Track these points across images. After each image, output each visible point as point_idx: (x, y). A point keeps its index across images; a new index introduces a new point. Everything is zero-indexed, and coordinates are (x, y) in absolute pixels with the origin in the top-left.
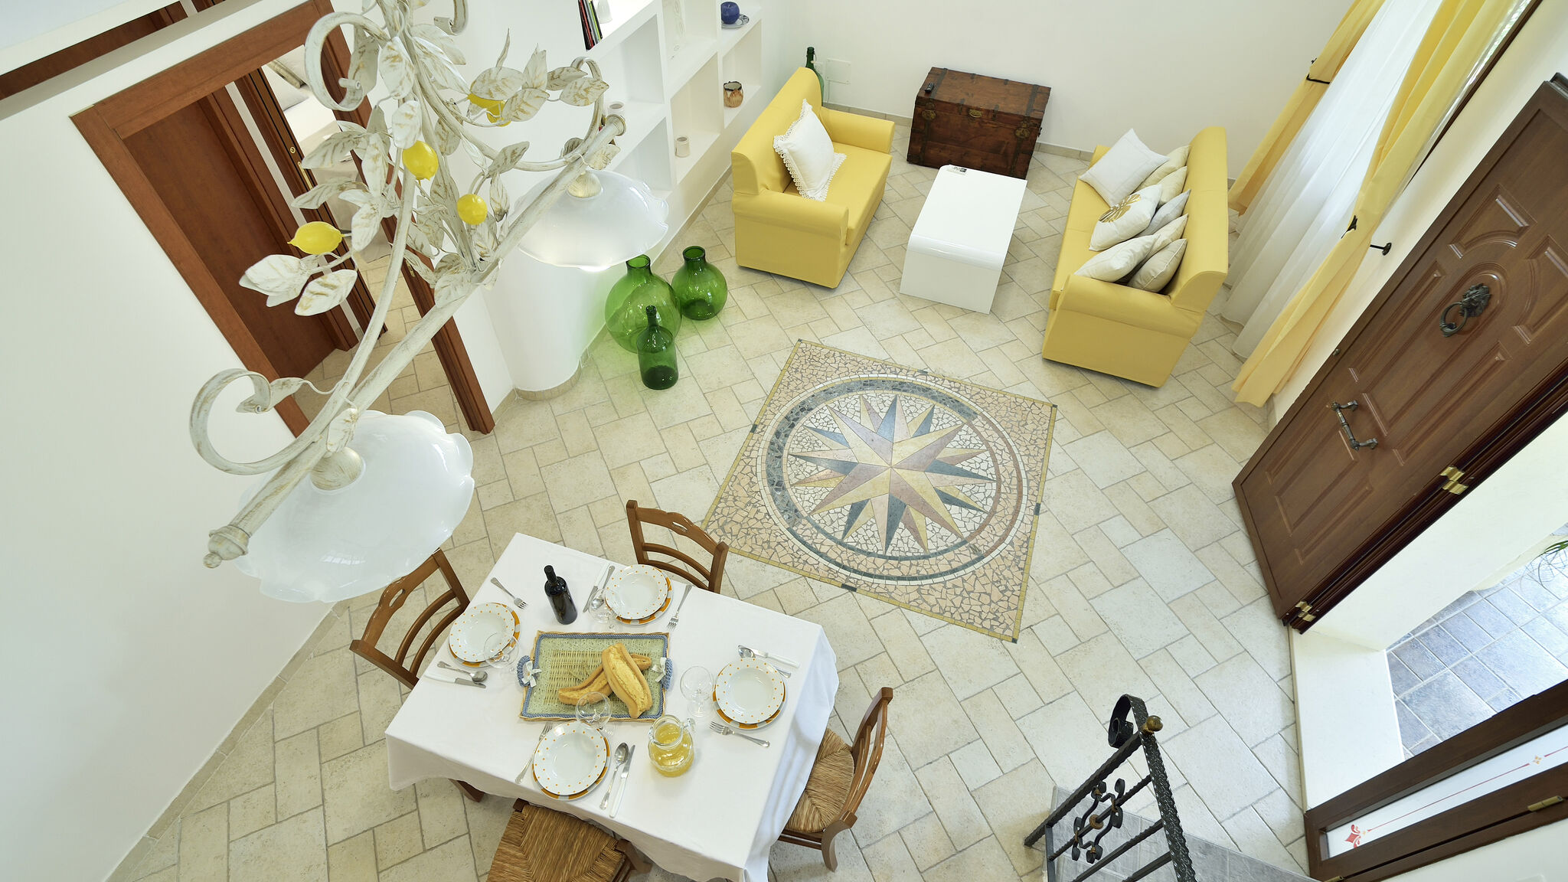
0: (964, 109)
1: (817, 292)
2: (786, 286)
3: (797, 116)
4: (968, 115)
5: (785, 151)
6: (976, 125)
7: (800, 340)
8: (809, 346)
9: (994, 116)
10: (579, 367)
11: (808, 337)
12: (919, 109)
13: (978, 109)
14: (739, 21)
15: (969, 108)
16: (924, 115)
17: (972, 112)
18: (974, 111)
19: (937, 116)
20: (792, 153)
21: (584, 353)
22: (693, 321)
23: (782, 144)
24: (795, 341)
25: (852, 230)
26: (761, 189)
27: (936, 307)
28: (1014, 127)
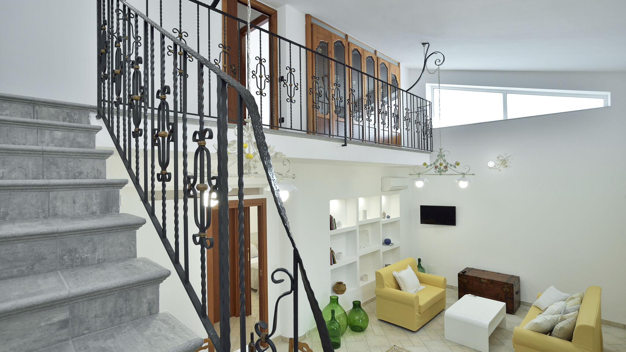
0: (478, 279)
1: (408, 333)
2: (395, 328)
3: (405, 268)
4: (481, 282)
5: (397, 276)
6: (485, 285)
7: (395, 346)
8: (398, 348)
9: (492, 282)
10: (305, 334)
11: (399, 345)
12: (460, 279)
13: (484, 279)
14: (390, 244)
15: (480, 279)
16: (462, 281)
17: (481, 280)
18: (483, 280)
19: (467, 281)
20: (400, 277)
21: (309, 331)
22: (354, 332)
23: (395, 273)
24: (392, 345)
25: (421, 306)
26: (386, 286)
27: (461, 347)
28: (502, 287)
